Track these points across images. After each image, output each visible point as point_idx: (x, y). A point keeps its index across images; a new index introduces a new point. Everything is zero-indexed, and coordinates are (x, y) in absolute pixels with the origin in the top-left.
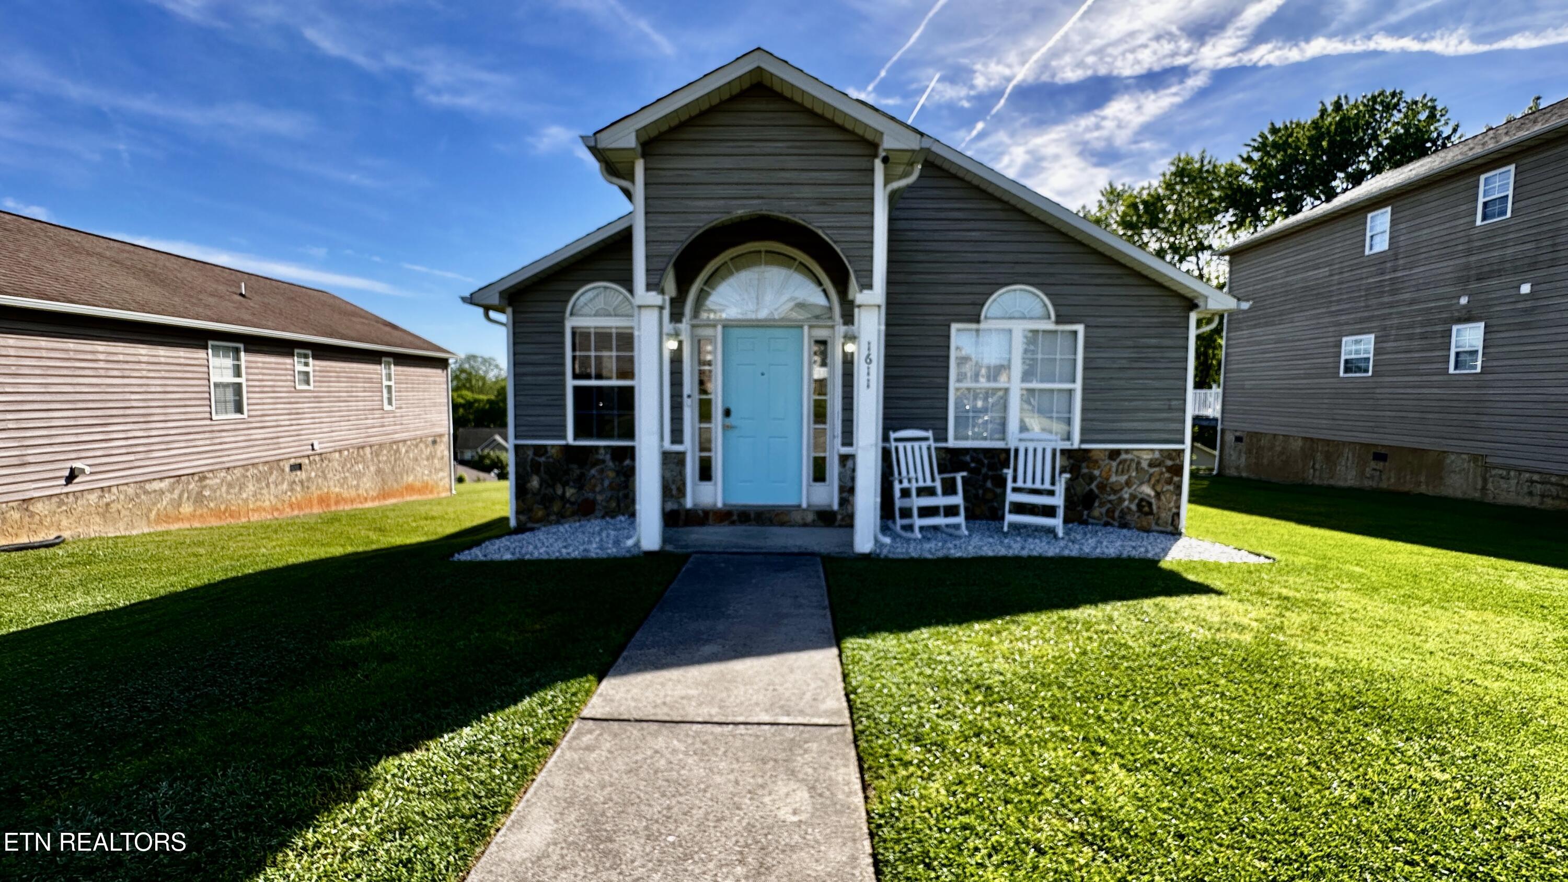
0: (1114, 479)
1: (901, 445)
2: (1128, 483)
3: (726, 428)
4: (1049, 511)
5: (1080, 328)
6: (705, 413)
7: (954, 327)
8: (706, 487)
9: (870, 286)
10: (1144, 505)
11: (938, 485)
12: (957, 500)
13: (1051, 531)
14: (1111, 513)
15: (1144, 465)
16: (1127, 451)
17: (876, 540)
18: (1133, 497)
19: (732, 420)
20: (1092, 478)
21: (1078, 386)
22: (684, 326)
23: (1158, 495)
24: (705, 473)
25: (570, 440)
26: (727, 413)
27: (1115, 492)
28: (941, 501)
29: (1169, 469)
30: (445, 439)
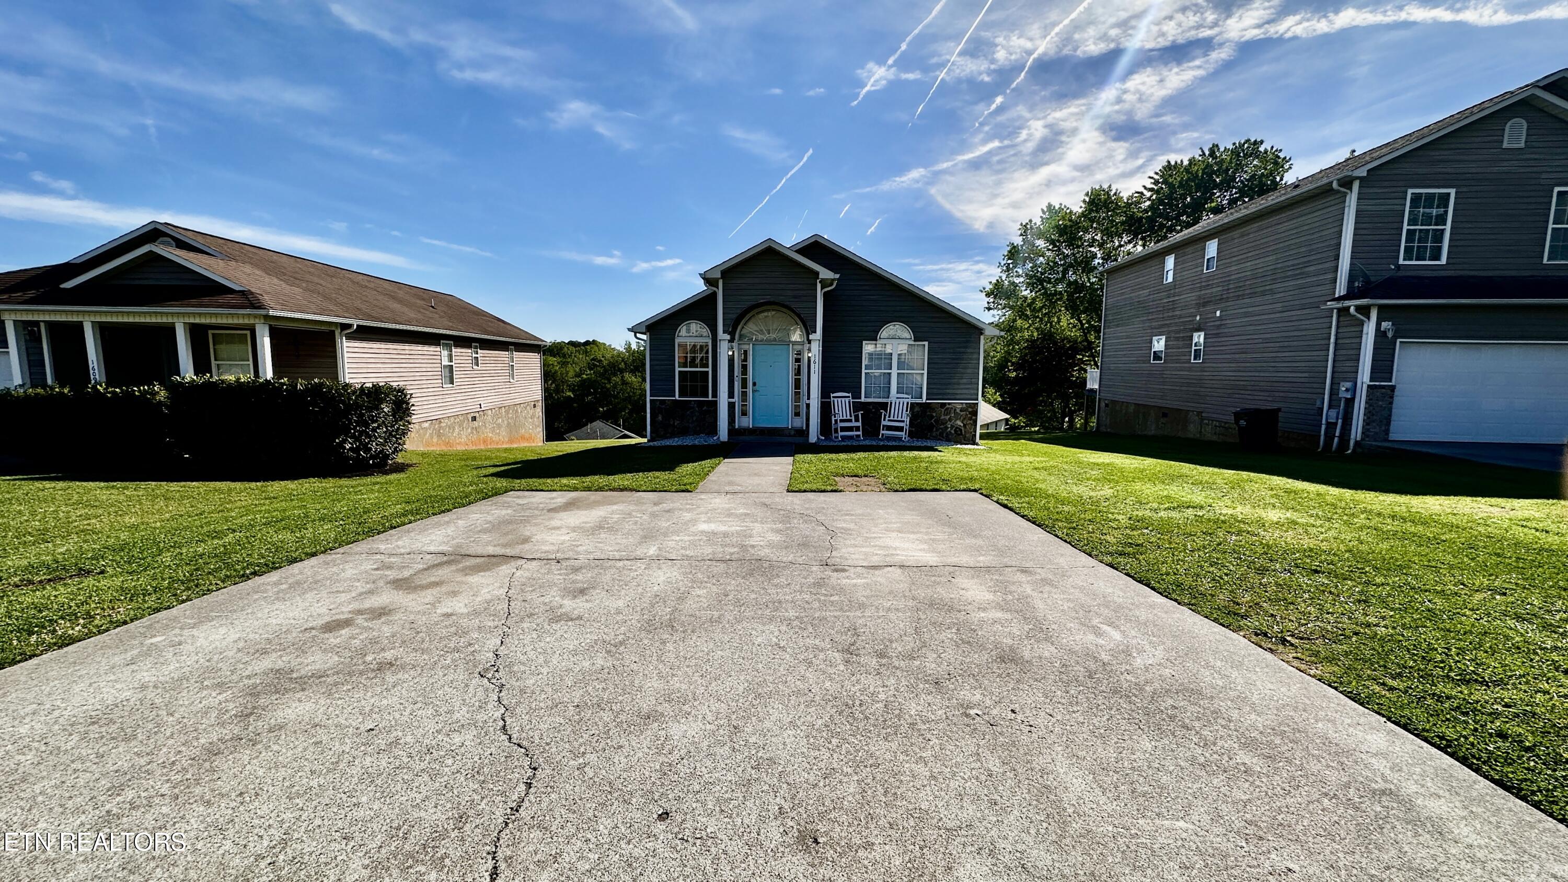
0: (943, 417)
1: (836, 400)
2: (950, 420)
3: (754, 391)
4: (900, 429)
5: (926, 343)
6: (744, 384)
7: (864, 342)
8: (744, 419)
9: (815, 332)
10: (958, 430)
11: (853, 418)
12: (859, 424)
13: (900, 439)
14: (941, 434)
15: (958, 411)
16: (949, 404)
17: (818, 438)
18: (952, 426)
19: (757, 388)
20: (932, 417)
21: (925, 372)
22: (735, 344)
23: (965, 426)
24: (744, 413)
25: (677, 397)
26: (754, 384)
27: (943, 424)
28: (854, 424)
29: (970, 413)
30: (540, 404)
